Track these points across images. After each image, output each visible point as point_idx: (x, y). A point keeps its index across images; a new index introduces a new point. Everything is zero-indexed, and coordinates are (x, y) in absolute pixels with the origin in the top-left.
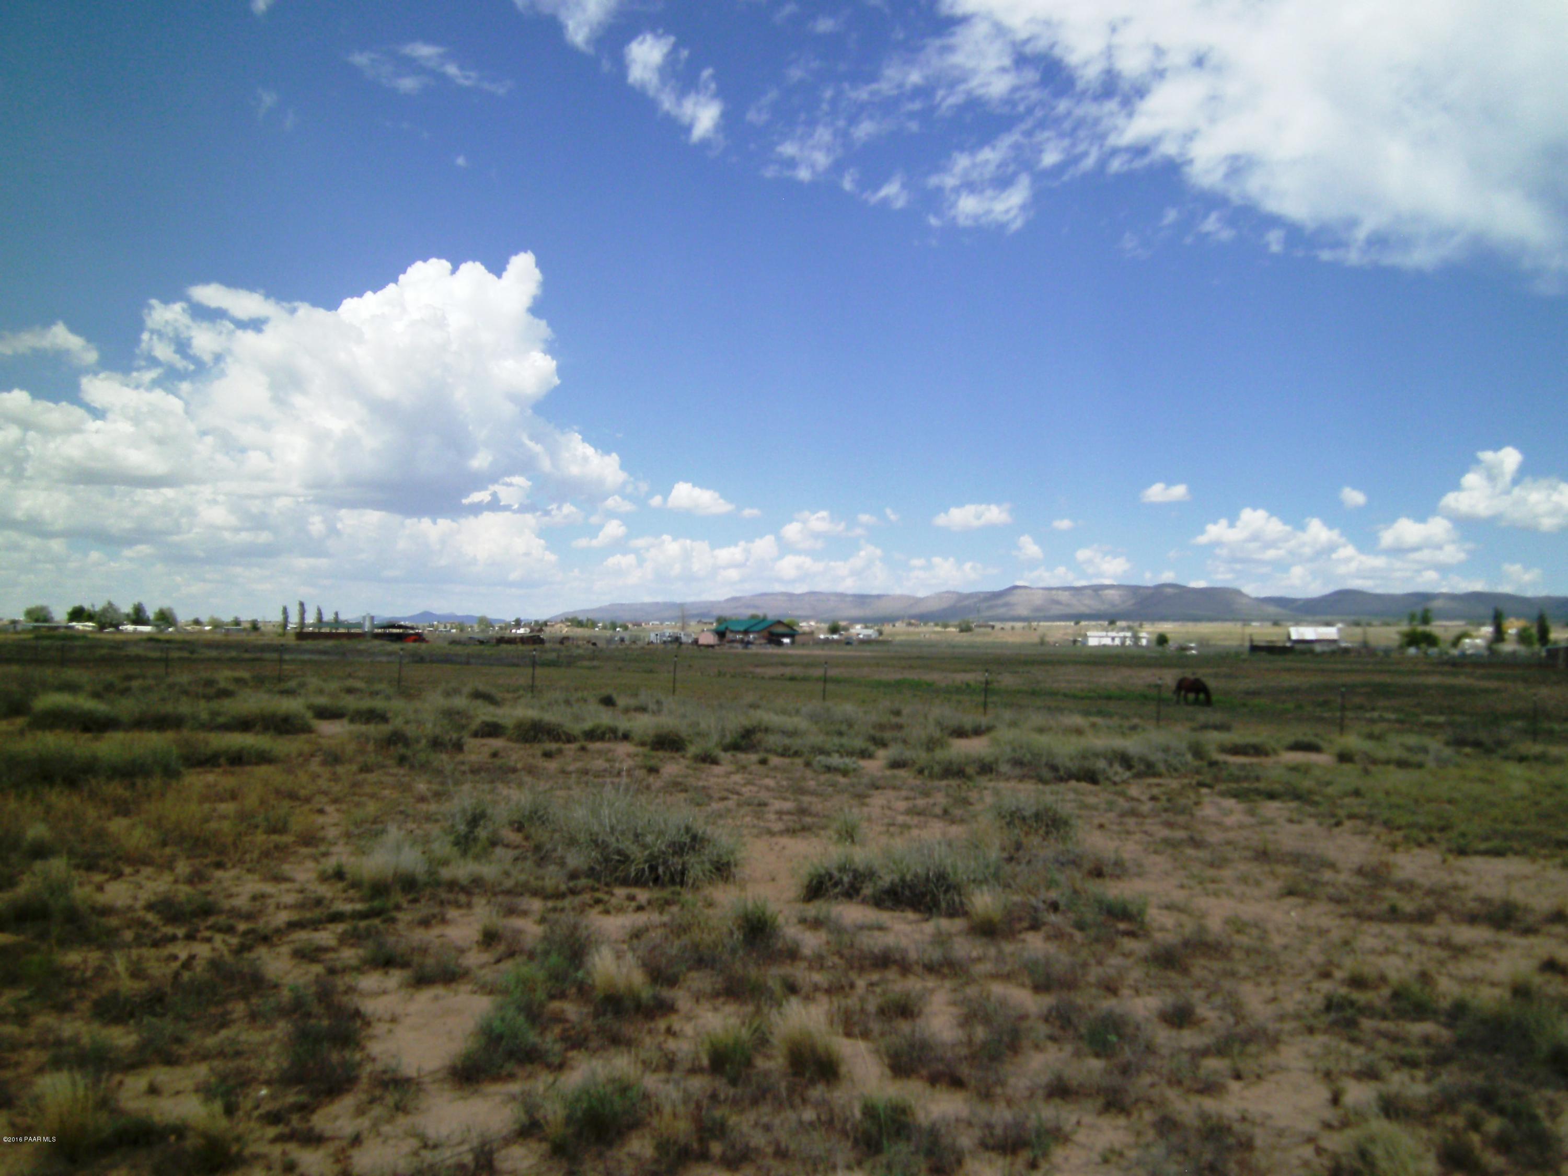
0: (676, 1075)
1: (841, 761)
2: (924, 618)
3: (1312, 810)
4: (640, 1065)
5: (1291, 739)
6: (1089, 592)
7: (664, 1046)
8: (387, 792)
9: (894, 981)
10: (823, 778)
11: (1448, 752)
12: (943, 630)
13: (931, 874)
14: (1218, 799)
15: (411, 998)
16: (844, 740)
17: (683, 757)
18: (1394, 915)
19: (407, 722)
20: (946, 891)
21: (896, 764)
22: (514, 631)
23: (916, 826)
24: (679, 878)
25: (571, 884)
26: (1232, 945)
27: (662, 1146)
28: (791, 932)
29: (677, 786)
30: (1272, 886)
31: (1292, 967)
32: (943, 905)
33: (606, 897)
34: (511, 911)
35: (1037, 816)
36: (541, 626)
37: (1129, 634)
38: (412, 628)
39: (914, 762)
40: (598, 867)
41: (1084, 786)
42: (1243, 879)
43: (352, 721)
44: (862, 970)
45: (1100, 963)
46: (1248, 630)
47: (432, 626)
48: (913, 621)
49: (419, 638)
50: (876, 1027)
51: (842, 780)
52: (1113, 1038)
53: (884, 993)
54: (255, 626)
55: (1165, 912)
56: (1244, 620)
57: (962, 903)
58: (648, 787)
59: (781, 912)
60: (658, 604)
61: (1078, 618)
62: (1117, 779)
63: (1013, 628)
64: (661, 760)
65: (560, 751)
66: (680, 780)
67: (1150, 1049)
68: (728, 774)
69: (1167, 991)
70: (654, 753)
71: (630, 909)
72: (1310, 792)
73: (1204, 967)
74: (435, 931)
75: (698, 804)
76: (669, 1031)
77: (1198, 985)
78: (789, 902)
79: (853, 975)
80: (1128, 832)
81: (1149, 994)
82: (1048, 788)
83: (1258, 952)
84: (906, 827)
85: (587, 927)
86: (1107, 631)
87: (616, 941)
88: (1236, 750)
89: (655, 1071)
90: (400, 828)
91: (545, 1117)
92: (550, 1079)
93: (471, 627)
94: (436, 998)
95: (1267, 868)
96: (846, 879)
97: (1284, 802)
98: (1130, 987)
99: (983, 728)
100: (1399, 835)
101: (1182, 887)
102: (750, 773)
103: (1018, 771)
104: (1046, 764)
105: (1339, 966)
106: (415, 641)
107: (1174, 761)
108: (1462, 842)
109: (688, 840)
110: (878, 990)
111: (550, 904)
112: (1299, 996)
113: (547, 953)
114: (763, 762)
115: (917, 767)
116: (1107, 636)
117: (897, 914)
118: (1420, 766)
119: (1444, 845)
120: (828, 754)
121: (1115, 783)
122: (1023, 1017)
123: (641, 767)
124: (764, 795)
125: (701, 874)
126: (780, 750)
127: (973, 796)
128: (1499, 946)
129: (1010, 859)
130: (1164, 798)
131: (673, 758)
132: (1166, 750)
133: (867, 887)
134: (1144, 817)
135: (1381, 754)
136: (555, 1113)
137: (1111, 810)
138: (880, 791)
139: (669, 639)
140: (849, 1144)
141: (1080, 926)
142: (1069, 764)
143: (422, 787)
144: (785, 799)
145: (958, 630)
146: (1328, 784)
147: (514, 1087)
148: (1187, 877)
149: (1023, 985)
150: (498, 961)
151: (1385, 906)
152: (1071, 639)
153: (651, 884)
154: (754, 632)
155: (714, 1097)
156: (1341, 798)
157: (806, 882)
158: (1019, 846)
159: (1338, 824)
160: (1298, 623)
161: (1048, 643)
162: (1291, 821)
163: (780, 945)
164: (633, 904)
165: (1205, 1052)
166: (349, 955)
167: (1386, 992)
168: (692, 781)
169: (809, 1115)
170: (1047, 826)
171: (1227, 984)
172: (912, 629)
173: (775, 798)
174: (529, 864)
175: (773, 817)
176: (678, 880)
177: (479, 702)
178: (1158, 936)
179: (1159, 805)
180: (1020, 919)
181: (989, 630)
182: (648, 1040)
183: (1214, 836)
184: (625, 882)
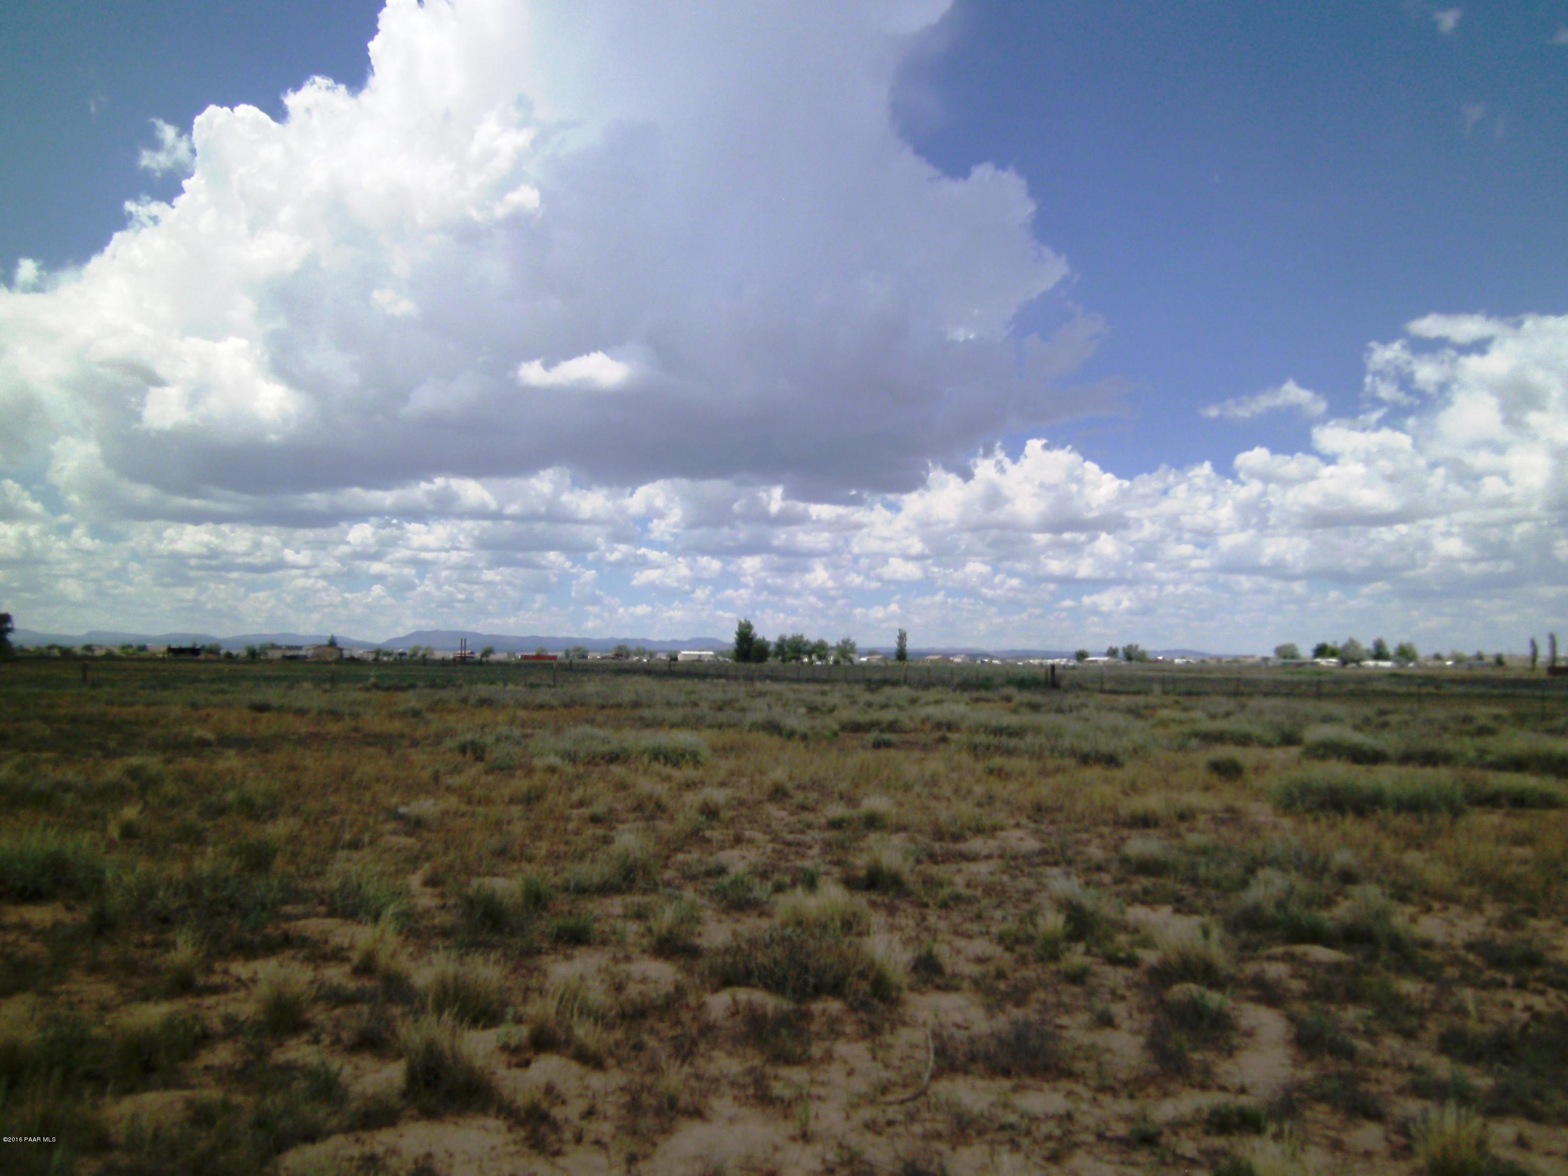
54: (1499, 661)
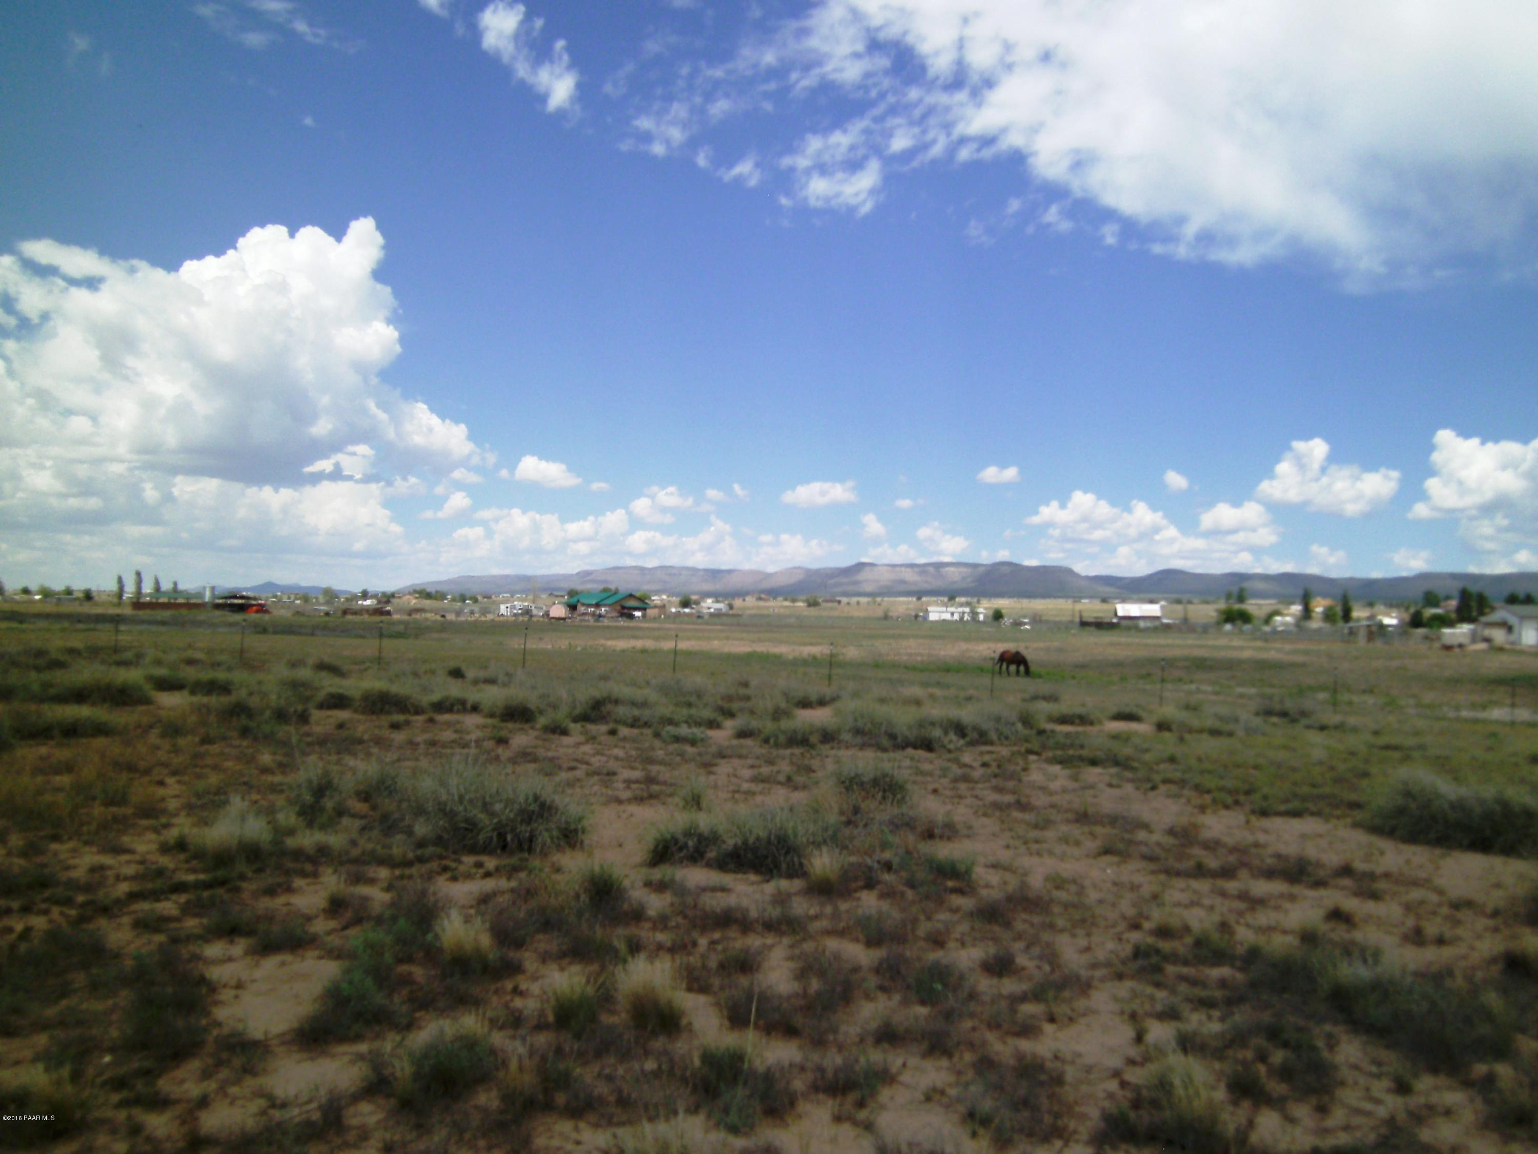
0: (522, 1031)
1: (690, 731)
2: (773, 593)
3: (1128, 774)
4: (487, 1023)
5: (1114, 710)
6: (931, 569)
7: (512, 1005)
8: (229, 764)
9: (735, 939)
10: (673, 747)
11: (1257, 721)
12: (792, 604)
13: (772, 838)
14: (1045, 766)
15: (257, 965)
16: (693, 711)
17: (532, 728)
18: (1200, 871)
19: (251, 694)
20: (787, 853)
21: (743, 734)
22: (360, 602)
23: (761, 793)
24: (527, 845)
25: (419, 852)
26: (1051, 900)
27: (508, 1098)
28: (637, 894)
29: (526, 756)
30: (1091, 845)
31: (1106, 919)
32: (784, 866)
33: (453, 865)
34: (358, 879)
35: (875, 782)
36: (388, 598)
37: (967, 610)
38: (255, 599)
39: (760, 731)
40: (446, 836)
41: (921, 753)
42: (1065, 840)
43: (193, 693)
44: (704, 929)
45: (929, 918)
46: (1078, 607)
47: (275, 597)
48: (763, 596)
49: (262, 609)
50: (716, 982)
51: (690, 750)
52: (939, 987)
53: (725, 950)
54: (88, 596)
55: (991, 871)
56: (1074, 597)
57: (801, 864)
58: (497, 758)
59: (626, 876)
60: (507, 576)
61: (919, 595)
62: (951, 746)
63: (858, 603)
64: (510, 732)
65: (408, 723)
66: (528, 750)
67: (973, 996)
68: (579, 744)
69: (990, 943)
70: (503, 725)
71: (478, 876)
72: (1129, 758)
73: (1025, 921)
74: (280, 900)
75: (547, 774)
76: (516, 991)
77: (1019, 937)
78: (635, 867)
79: (695, 934)
80: (960, 797)
81: (974, 946)
82: (885, 756)
83: (1074, 906)
84: (750, 793)
85: (435, 894)
86: (947, 607)
87: (463, 907)
88: (1064, 720)
89: (501, 1028)
90: (243, 799)
91: (393, 1074)
92: (398, 1038)
93: (317, 598)
94: (283, 964)
95: (1086, 829)
96: (690, 843)
97: (1105, 767)
98: (957, 940)
99: (827, 698)
100: (1208, 798)
101: (1008, 847)
102: (600, 744)
103: (859, 740)
104: (886, 732)
105: (1148, 918)
106: (257, 612)
107: (1006, 730)
108: (1265, 804)
109: (537, 808)
110: (720, 947)
111: (397, 872)
112: (1110, 945)
113: (394, 919)
114: (613, 732)
115: (762, 736)
116: (947, 612)
117: (740, 876)
118: (1230, 734)
119: (1248, 808)
120: (677, 724)
121: (950, 751)
122: (856, 969)
123: (490, 738)
124: (613, 765)
125: (549, 840)
126: (630, 721)
127: (815, 763)
128: (1292, 898)
129: (849, 823)
130: (994, 764)
131: (522, 729)
132: (998, 719)
133: (711, 851)
134: (976, 782)
135: (1196, 723)
136: (402, 1069)
137: (945, 776)
138: (726, 760)
139: (520, 611)
140: (689, 1090)
141: (911, 884)
142: (907, 733)
143: (266, 758)
144: (633, 768)
145: (806, 604)
146: (1147, 751)
147: (363, 1048)
148: (1013, 837)
149: (857, 940)
150: (345, 928)
151: (1191, 863)
152: (913, 614)
153: (499, 851)
154: (605, 605)
155: (559, 1051)
156: (1157, 764)
157: (652, 847)
158: (856, 810)
159: (1154, 788)
160: (1124, 600)
161: (892, 617)
162: (1110, 785)
163: (626, 907)
164: (481, 871)
165: (1023, 998)
166: (191, 924)
167: (1189, 940)
168: (541, 752)
169: (650, 1065)
170: (884, 791)
171: (1046, 936)
172: (761, 603)
173: (623, 767)
174: (375, 833)
175: (621, 785)
176: (526, 847)
177: (324, 674)
178: (984, 892)
179: (989, 771)
180: (856, 879)
181: (836, 604)
182: (495, 1000)
183: (1040, 800)
184: (473, 850)
